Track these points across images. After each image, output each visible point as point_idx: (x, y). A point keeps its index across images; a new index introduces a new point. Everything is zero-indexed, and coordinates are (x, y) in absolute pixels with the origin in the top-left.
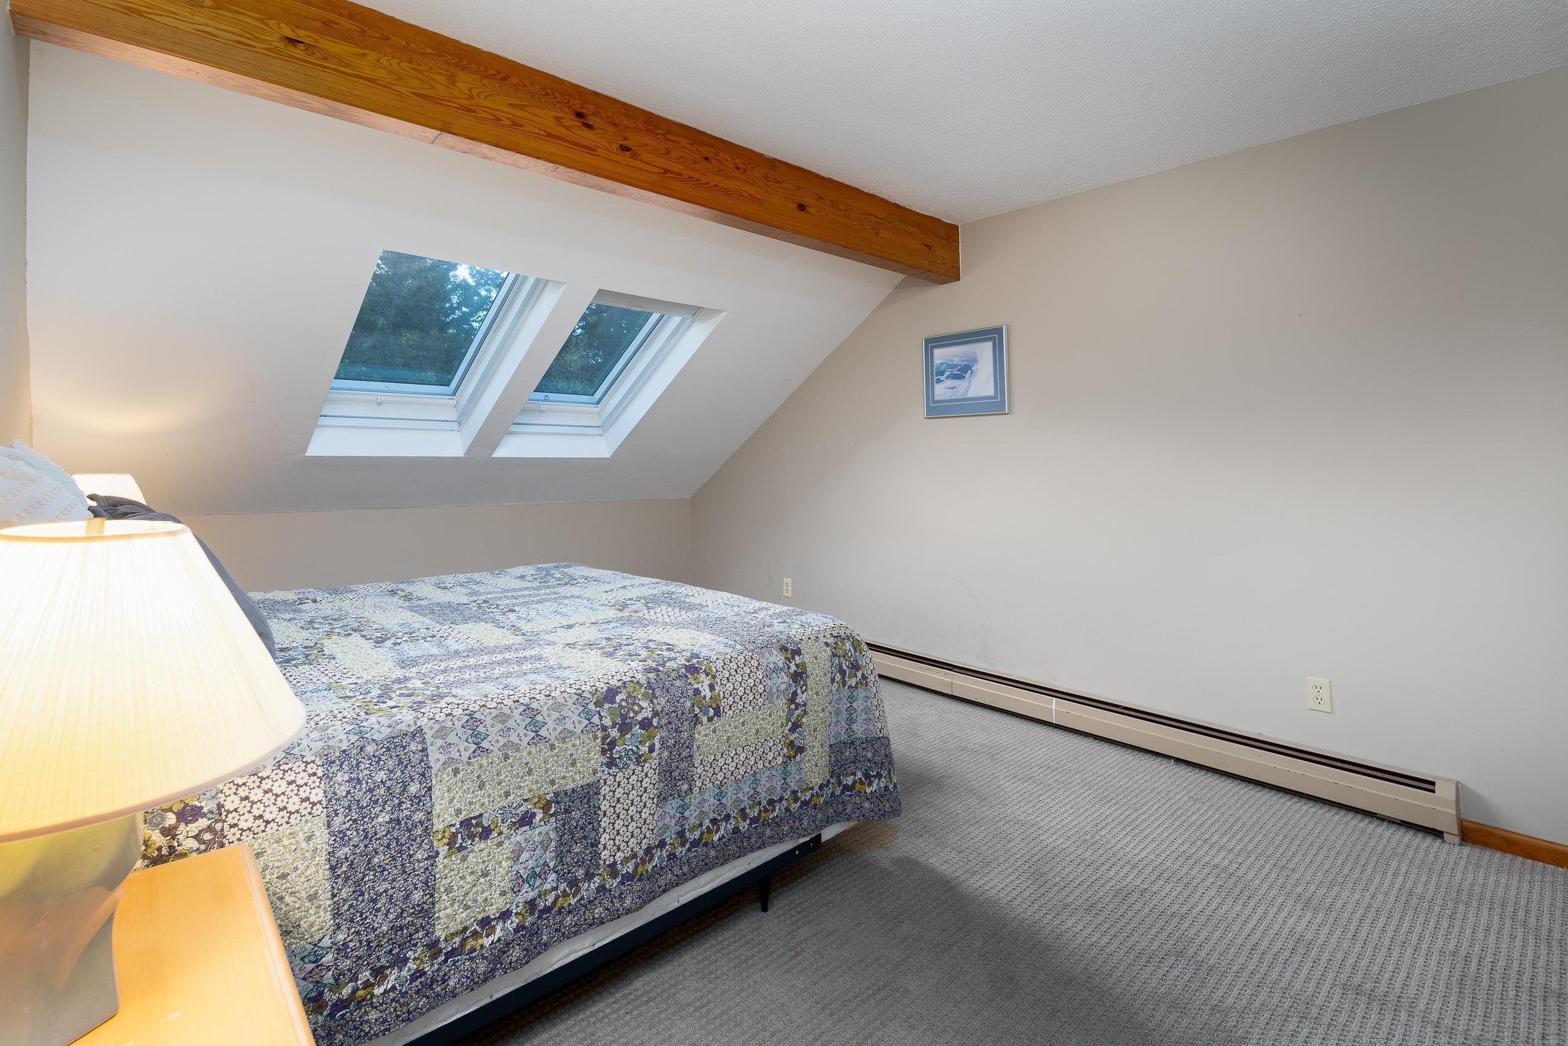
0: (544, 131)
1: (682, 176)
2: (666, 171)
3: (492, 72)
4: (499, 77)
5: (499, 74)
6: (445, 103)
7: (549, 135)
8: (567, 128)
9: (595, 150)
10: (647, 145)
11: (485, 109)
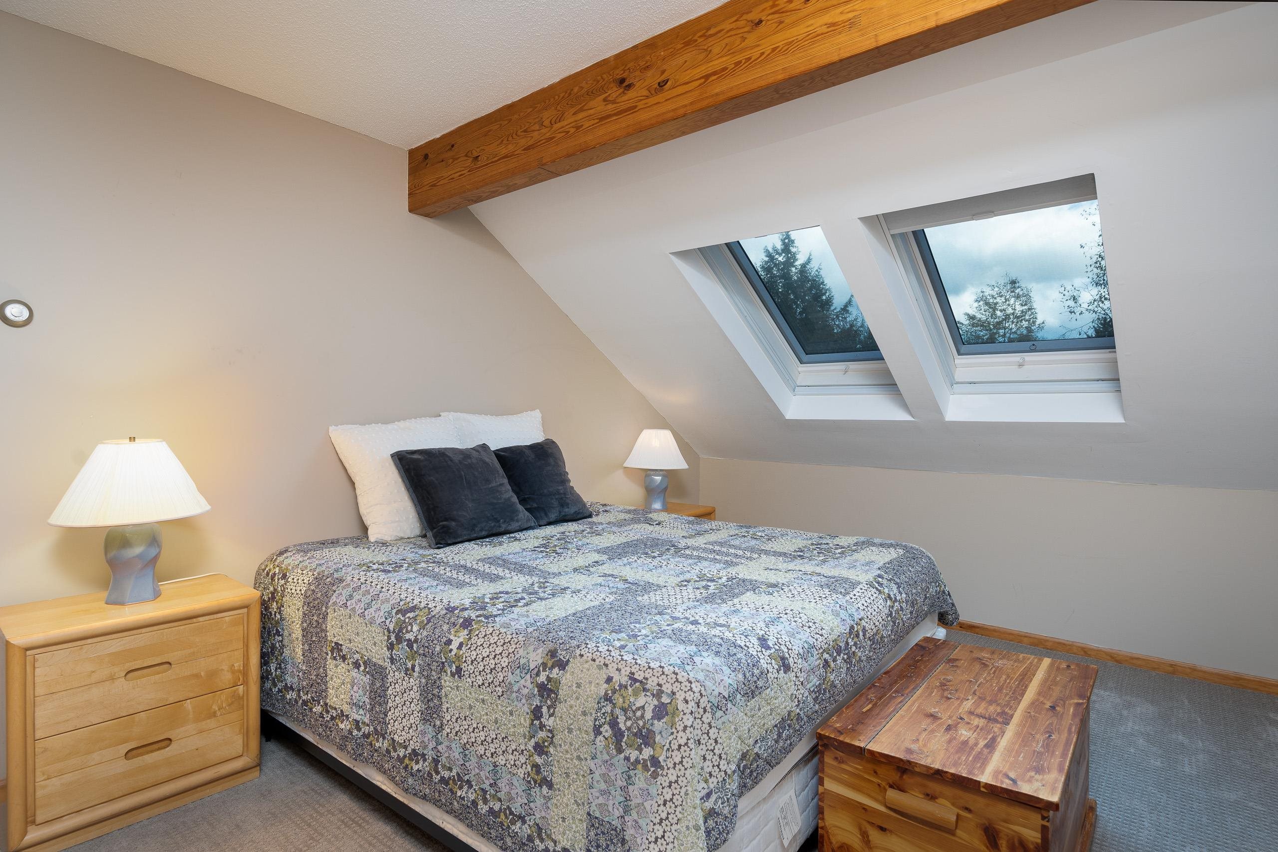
0: (597, 119)
1: (727, 68)
2: (707, 77)
3: (562, 95)
4: (567, 95)
5: (566, 92)
6: (539, 144)
7: (601, 119)
8: (614, 102)
9: (636, 107)
10: (686, 62)
11: (559, 131)
